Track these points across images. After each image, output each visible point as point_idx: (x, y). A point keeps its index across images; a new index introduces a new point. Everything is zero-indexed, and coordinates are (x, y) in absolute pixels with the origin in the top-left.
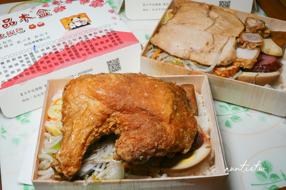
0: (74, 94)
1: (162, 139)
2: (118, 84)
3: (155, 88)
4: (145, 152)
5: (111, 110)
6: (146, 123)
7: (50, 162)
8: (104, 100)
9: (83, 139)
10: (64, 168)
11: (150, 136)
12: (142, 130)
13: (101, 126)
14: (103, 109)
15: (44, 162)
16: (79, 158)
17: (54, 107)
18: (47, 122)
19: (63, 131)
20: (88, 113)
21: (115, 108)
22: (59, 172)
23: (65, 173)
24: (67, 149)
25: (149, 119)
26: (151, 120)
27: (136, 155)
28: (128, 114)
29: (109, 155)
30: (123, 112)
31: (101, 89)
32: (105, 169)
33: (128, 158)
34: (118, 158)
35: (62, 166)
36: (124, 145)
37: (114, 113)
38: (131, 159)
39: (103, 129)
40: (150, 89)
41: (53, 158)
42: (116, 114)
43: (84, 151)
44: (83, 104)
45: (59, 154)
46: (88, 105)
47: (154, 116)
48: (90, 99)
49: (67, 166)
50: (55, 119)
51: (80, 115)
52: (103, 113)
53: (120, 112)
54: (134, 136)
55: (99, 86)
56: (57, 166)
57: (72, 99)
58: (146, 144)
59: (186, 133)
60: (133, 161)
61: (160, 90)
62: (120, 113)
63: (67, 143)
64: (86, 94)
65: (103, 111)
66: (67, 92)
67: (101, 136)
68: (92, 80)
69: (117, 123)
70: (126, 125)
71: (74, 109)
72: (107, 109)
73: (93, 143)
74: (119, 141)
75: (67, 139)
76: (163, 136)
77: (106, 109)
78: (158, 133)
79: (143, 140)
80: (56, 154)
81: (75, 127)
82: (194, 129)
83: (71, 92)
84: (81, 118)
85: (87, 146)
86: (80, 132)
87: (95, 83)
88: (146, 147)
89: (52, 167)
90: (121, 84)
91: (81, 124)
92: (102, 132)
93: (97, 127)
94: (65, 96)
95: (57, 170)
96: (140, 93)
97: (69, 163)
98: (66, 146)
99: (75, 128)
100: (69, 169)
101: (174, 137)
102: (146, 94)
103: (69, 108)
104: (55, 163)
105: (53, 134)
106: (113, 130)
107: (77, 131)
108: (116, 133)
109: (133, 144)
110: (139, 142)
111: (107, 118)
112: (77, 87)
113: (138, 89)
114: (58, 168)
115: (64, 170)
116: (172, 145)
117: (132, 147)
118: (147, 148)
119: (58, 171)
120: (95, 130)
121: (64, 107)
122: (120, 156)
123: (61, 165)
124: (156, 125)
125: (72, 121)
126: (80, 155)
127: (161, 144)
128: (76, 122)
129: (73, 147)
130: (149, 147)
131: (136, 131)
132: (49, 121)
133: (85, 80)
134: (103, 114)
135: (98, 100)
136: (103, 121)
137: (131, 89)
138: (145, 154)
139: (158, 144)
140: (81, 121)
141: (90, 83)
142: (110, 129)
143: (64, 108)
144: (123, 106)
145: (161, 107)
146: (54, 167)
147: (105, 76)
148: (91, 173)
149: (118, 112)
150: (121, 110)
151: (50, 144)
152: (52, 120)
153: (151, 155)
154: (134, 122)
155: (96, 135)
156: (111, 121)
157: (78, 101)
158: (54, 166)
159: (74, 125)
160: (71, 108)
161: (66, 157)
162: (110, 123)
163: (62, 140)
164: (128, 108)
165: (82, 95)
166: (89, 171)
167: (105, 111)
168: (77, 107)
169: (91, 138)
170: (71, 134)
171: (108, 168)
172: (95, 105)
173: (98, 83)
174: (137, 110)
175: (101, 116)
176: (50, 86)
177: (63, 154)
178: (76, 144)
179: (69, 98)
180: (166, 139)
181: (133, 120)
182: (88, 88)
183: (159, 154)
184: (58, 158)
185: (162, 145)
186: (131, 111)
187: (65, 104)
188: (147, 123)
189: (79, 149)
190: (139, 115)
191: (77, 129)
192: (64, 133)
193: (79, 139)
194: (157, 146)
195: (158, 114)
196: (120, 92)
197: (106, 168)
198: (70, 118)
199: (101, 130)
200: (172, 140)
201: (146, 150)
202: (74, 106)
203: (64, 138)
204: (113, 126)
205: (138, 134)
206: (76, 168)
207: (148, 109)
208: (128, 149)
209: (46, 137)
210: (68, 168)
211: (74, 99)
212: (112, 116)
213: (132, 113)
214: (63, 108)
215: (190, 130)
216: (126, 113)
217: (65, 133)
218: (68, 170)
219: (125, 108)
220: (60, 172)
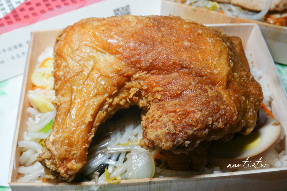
0: (72, 45)
1: (218, 112)
2: (142, 29)
3: (199, 34)
4: (193, 134)
5: (133, 69)
6: (190, 87)
7: (36, 152)
8: (120, 53)
9: (89, 116)
10: (60, 164)
11: (200, 108)
12: (185, 98)
13: (116, 95)
14: (120, 67)
15: (27, 154)
16: (84, 147)
17: (42, 70)
18: (30, 91)
19: (56, 104)
20: (95, 75)
21: (139, 66)
22: (52, 170)
23: (62, 171)
24: (63, 131)
25: (194, 81)
26: (199, 82)
27: (180, 139)
28: (159, 74)
29: (129, 140)
30: (151, 72)
31: (116, 37)
32: (124, 162)
33: (166, 145)
34: (149, 146)
35: (57, 160)
36: (159, 124)
37: (137, 73)
38: (171, 146)
39: (120, 99)
40: (192, 36)
41: (41, 147)
42: (140, 75)
43: (91, 134)
44: (87, 60)
45: (52, 141)
46: (95, 63)
47: (201, 76)
48: (99, 53)
49: (64, 159)
50: (42, 88)
51: (83, 78)
52: (121, 73)
53: (147, 72)
54: (174, 109)
55: (112, 31)
56: (49, 159)
57: (70, 53)
58: (195, 120)
59: (248, 102)
60: (174, 149)
61: (207, 37)
62: (147, 74)
63: (64, 123)
64: (92, 44)
65: (121, 70)
66: (61, 43)
67: (117, 110)
68: (100, 24)
69: (142, 90)
70: (158, 91)
71: (73, 68)
72: (126, 67)
73: (104, 122)
74: (148, 118)
75: (64, 115)
76: (219, 108)
77: (124, 68)
78: (211, 103)
79: (189, 115)
80: (46, 140)
81: (75, 97)
82: (259, 96)
83: (68, 43)
84: (85, 82)
85: (95, 127)
86: (84, 104)
87: (105, 27)
88: (194, 126)
89: (41, 162)
90: (145, 29)
91: (85, 91)
92: (118, 104)
93: (111, 96)
94: (57, 49)
95: (48, 167)
96: (177, 41)
97: (69, 154)
98: (63, 127)
99: (77, 98)
100: (69, 165)
101: (235, 109)
102: (186, 43)
103: (65, 67)
104: (46, 155)
105: (40, 109)
106: (136, 100)
107: (78, 103)
108: (141, 106)
109: (173, 121)
110: (183, 119)
111: (127, 82)
112: (77, 35)
113: (173, 36)
114: (50, 163)
115: (60, 166)
116: (233, 121)
117: (172, 127)
118: (195, 128)
119: (51, 168)
120: (107, 101)
121: (57, 66)
122: (153, 141)
123: (55, 158)
124: (206, 91)
125: (71, 87)
126: (86, 141)
127: (217, 121)
128: (77, 89)
129: (74, 129)
130: (199, 126)
131: (176, 101)
132: (33, 89)
133: (90, 24)
134: (120, 75)
135: (112, 53)
136: (120, 87)
137: (163, 36)
138: (193, 138)
139: (213, 120)
140: (85, 88)
141: (97, 28)
142: (131, 99)
143: (57, 68)
144: (151, 63)
145: (212, 63)
146: (44, 162)
147: (119, 19)
148: (103, 169)
149: (143, 72)
150: (148, 69)
151: (36, 124)
152: (38, 89)
153: (203, 138)
154: (171, 86)
155: (110, 109)
156: (132, 87)
157: (80, 56)
158: (44, 160)
159: (74, 94)
160: (68, 67)
161: (64, 145)
162: (132, 90)
163: (56, 118)
164: (160, 65)
165: (85, 47)
166: (100, 165)
167: (123, 70)
168: (77, 64)
169: (102, 114)
170: (70, 107)
171: (129, 160)
172: (106, 61)
173: (110, 28)
174: (174, 68)
175: (117, 78)
176: (34, 40)
177: (57, 140)
178: (78, 124)
179: (64, 52)
180: (225, 112)
181: (169, 83)
182: (94, 35)
183: (214, 137)
184: (51, 147)
185: (219, 122)
186: (164, 70)
187: (59, 62)
188: (193, 88)
189: (83, 132)
190: (178, 76)
191: (79, 100)
192: (58, 107)
193: (83, 116)
194: (212, 125)
195: (208, 73)
196: (145, 40)
197: (125, 160)
198: (67, 83)
199: (116, 100)
200: (233, 114)
201: (195, 131)
202: (73, 64)
203: (58, 114)
204: (135, 95)
205: (180, 105)
206: (80, 162)
207: (192, 66)
208: (165, 130)
209: (29, 115)
210: (67, 163)
211: (72, 53)
212: (134, 79)
213: (166, 73)
214: (55, 68)
215: (255, 99)
216: (156, 74)
217: (60, 107)
218: (66, 166)
219: (154, 66)
220: (54, 170)
